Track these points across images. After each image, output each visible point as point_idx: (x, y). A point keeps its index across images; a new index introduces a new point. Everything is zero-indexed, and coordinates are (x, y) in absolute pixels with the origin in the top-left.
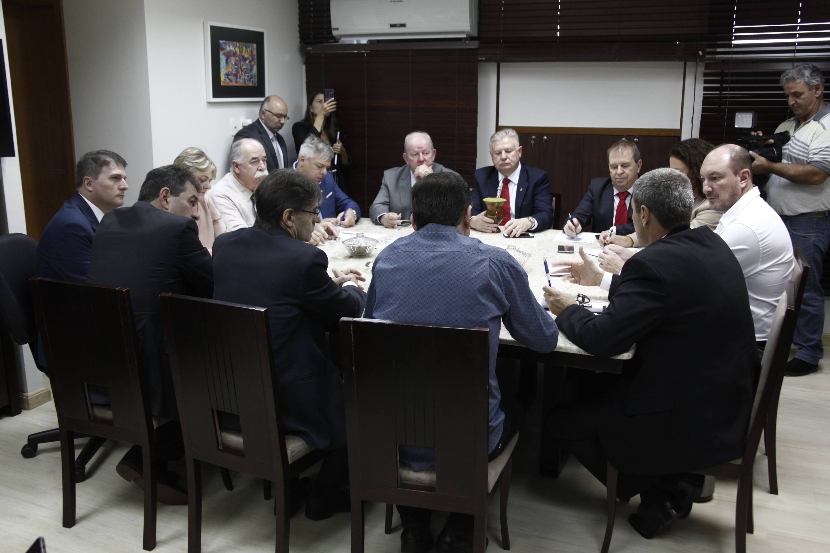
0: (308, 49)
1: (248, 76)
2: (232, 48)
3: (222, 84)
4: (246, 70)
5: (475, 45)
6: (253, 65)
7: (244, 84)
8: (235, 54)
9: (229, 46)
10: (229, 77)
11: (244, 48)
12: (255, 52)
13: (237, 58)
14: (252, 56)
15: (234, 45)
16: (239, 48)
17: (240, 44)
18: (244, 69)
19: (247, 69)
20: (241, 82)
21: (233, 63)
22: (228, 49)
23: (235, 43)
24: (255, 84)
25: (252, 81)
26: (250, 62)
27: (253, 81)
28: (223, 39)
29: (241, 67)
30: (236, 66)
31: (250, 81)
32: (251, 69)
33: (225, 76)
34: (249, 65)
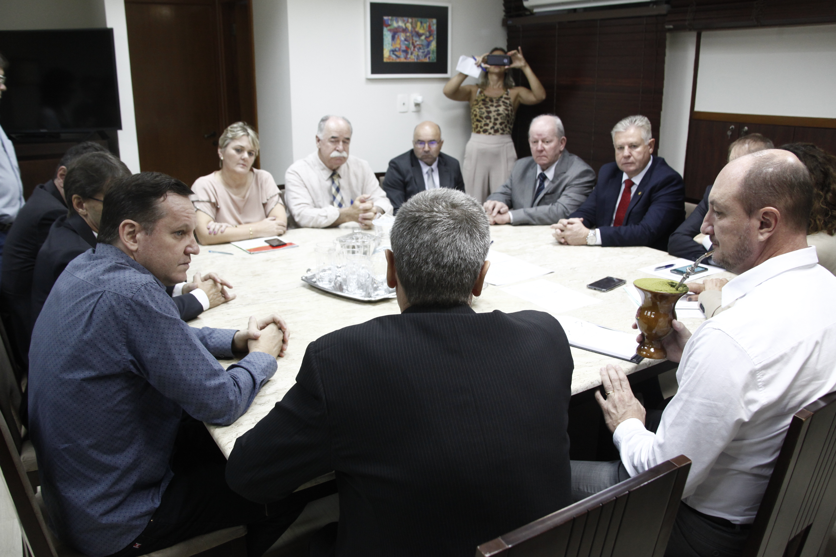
0: (508, 22)
1: (423, 52)
2: (401, 24)
3: (385, 60)
4: (421, 46)
6: (432, 41)
7: (417, 60)
8: (405, 30)
9: (397, 22)
10: (396, 53)
11: (419, 23)
12: (434, 27)
13: (408, 34)
14: (430, 31)
15: (404, 21)
16: (412, 23)
17: (412, 20)
18: (418, 45)
20: (412, 58)
21: (403, 39)
22: (395, 25)
23: (405, 19)
24: (432, 60)
26: (426, 38)
27: (430, 57)
28: (388, 15)
29: (413, 44)
30: (406, 43)
31: (425, 56)
32: (429, 45)
33: (390, 53)
34: (425, 41)
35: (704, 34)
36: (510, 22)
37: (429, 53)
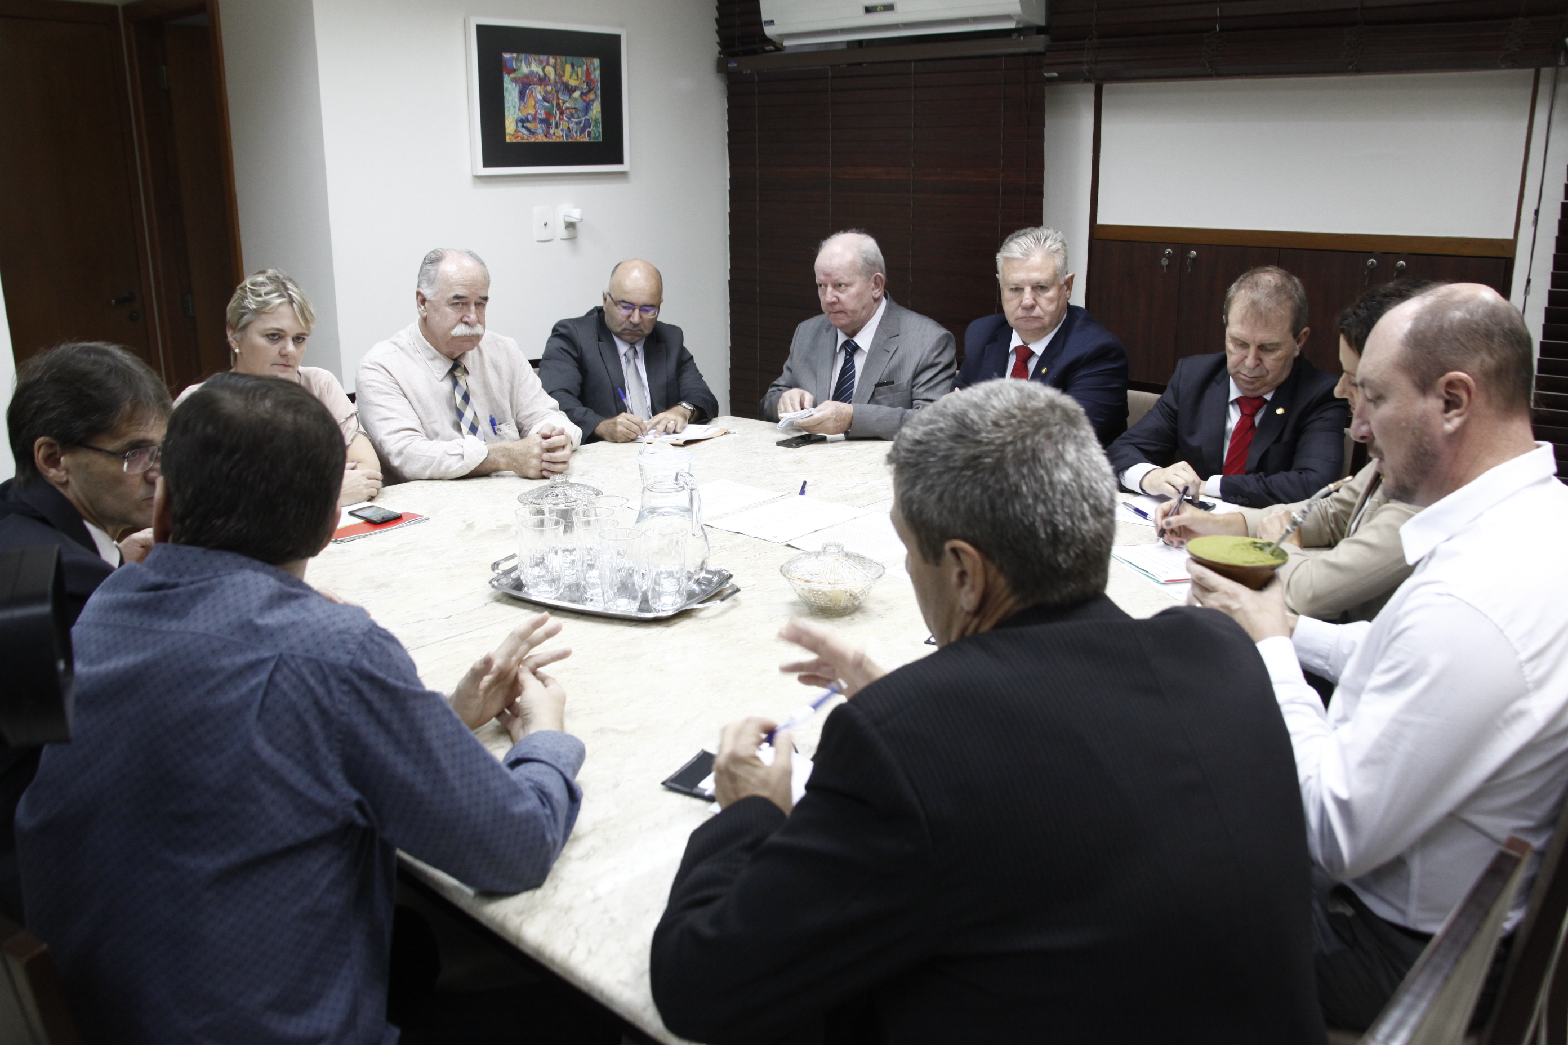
0: (729, 65)
1: (578, 123)
2: (535, 68)
3: (508, 140)
4: (574, 111)
5: (1039, 43)
6: (593, 101)
7: (567, 139)
8: (543, 80)
9: (529, 64)
10: (528, 125)
11: (568, 67)
12: (596, 75)
13: (549, 88)
14: (589, 82)
15: (541, 62)
16: (555, 67)
17: (556, 60)
18: (567, 108)
19: (575, 108)
20: (558, 135)
21: (540, 97)
22: (525, 69)
23: (543, 58)
24: (595, 138)
25: (589, 133)
26: (582, 94)
27: (592, 132)
28: (511, 51)
29: (558, 105)
30: (546, 104)
31: (582, 131)
32: (587, 109)
33: (517, 124)
34: (580, 101)
35: (1106, 87)
36: (733, 65)
37: (588, 124)
